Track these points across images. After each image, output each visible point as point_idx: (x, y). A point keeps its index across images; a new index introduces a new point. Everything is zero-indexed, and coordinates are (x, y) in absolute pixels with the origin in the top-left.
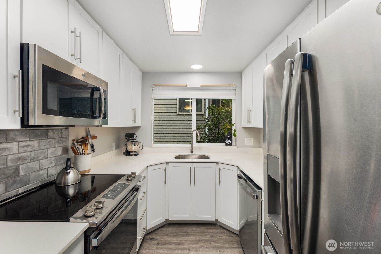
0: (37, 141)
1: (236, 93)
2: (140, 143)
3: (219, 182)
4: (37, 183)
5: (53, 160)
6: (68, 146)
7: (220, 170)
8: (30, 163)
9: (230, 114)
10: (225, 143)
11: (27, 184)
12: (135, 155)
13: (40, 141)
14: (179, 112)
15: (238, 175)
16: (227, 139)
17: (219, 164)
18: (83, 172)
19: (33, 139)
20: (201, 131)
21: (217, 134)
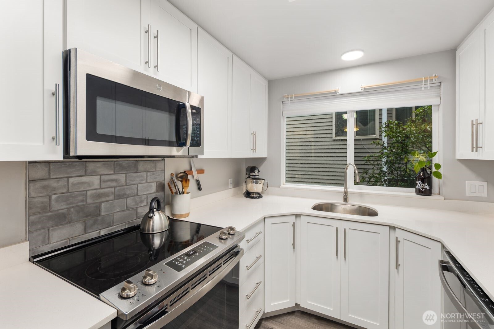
0: (125, 175)
1: (442, 91)
2: (263, 181)
3: (397, 265)
4: (123, 225)
5: (145, 198)
6: (164, 182)
7: (397, 242)
8: (115, 201)
9: (429, 135)
10: (414, 189)
11: (111, 225)
12: (256, 198)
13: (127, 175)
14: (336, 137)
15: (441, 262)
16: (419, 181)
17: (397, 229)
18: (179, 216)
19: (118, 172)
20: (372, 165)
21: (403, 171)
